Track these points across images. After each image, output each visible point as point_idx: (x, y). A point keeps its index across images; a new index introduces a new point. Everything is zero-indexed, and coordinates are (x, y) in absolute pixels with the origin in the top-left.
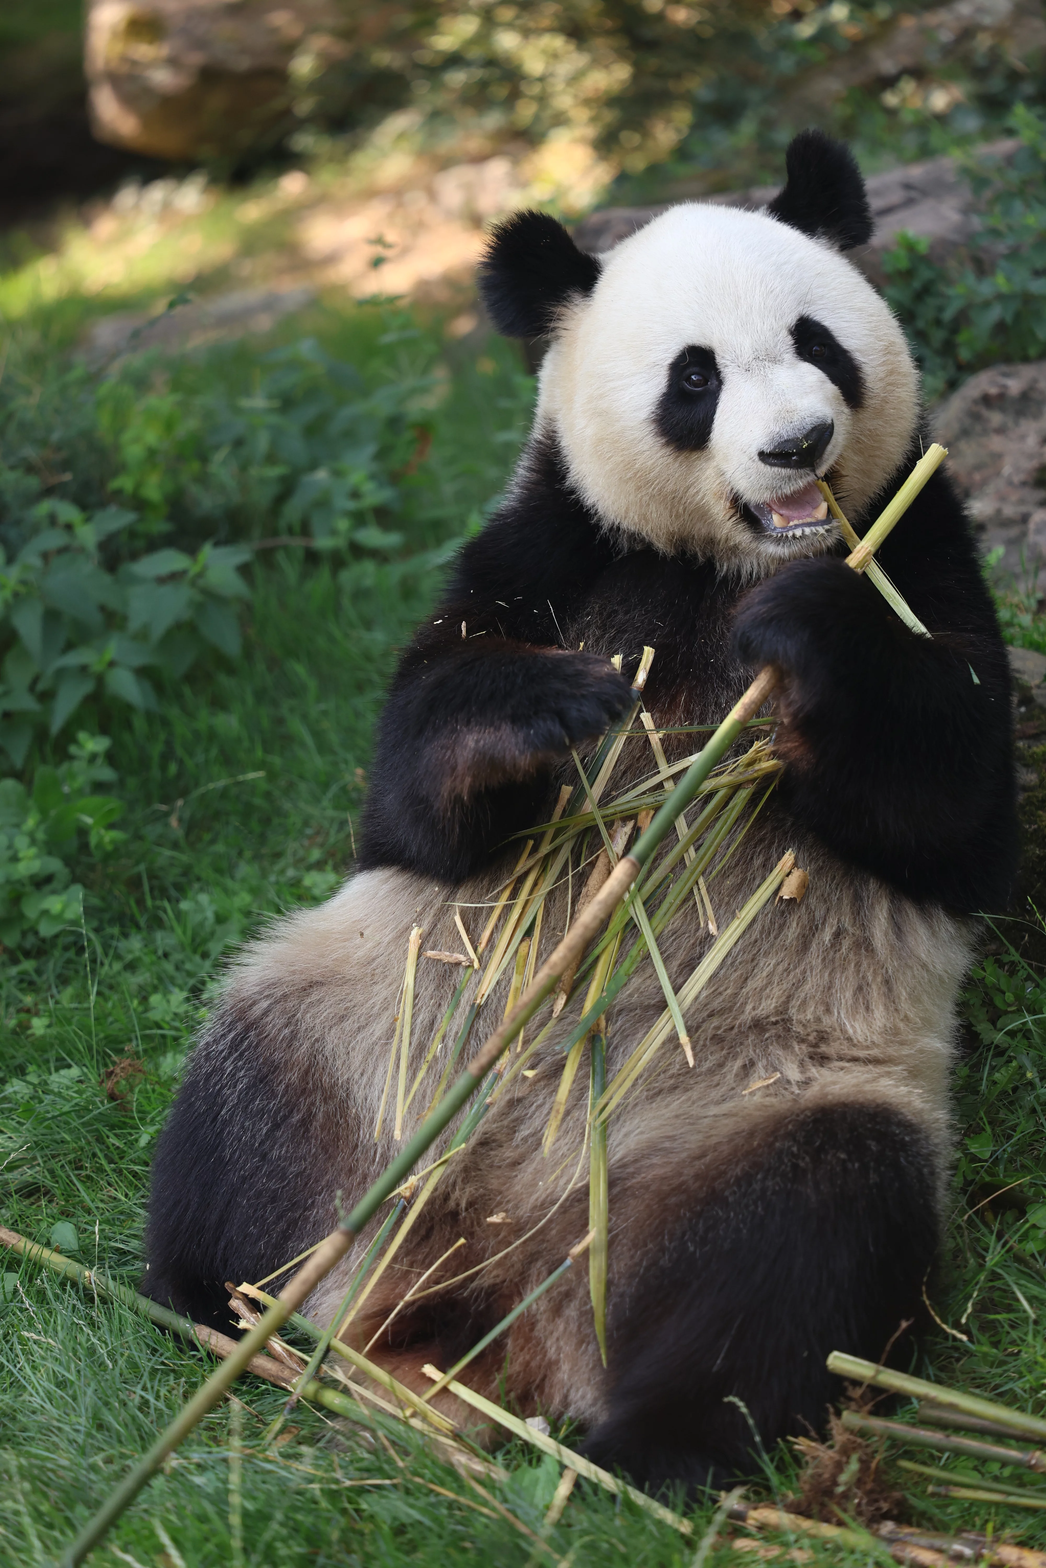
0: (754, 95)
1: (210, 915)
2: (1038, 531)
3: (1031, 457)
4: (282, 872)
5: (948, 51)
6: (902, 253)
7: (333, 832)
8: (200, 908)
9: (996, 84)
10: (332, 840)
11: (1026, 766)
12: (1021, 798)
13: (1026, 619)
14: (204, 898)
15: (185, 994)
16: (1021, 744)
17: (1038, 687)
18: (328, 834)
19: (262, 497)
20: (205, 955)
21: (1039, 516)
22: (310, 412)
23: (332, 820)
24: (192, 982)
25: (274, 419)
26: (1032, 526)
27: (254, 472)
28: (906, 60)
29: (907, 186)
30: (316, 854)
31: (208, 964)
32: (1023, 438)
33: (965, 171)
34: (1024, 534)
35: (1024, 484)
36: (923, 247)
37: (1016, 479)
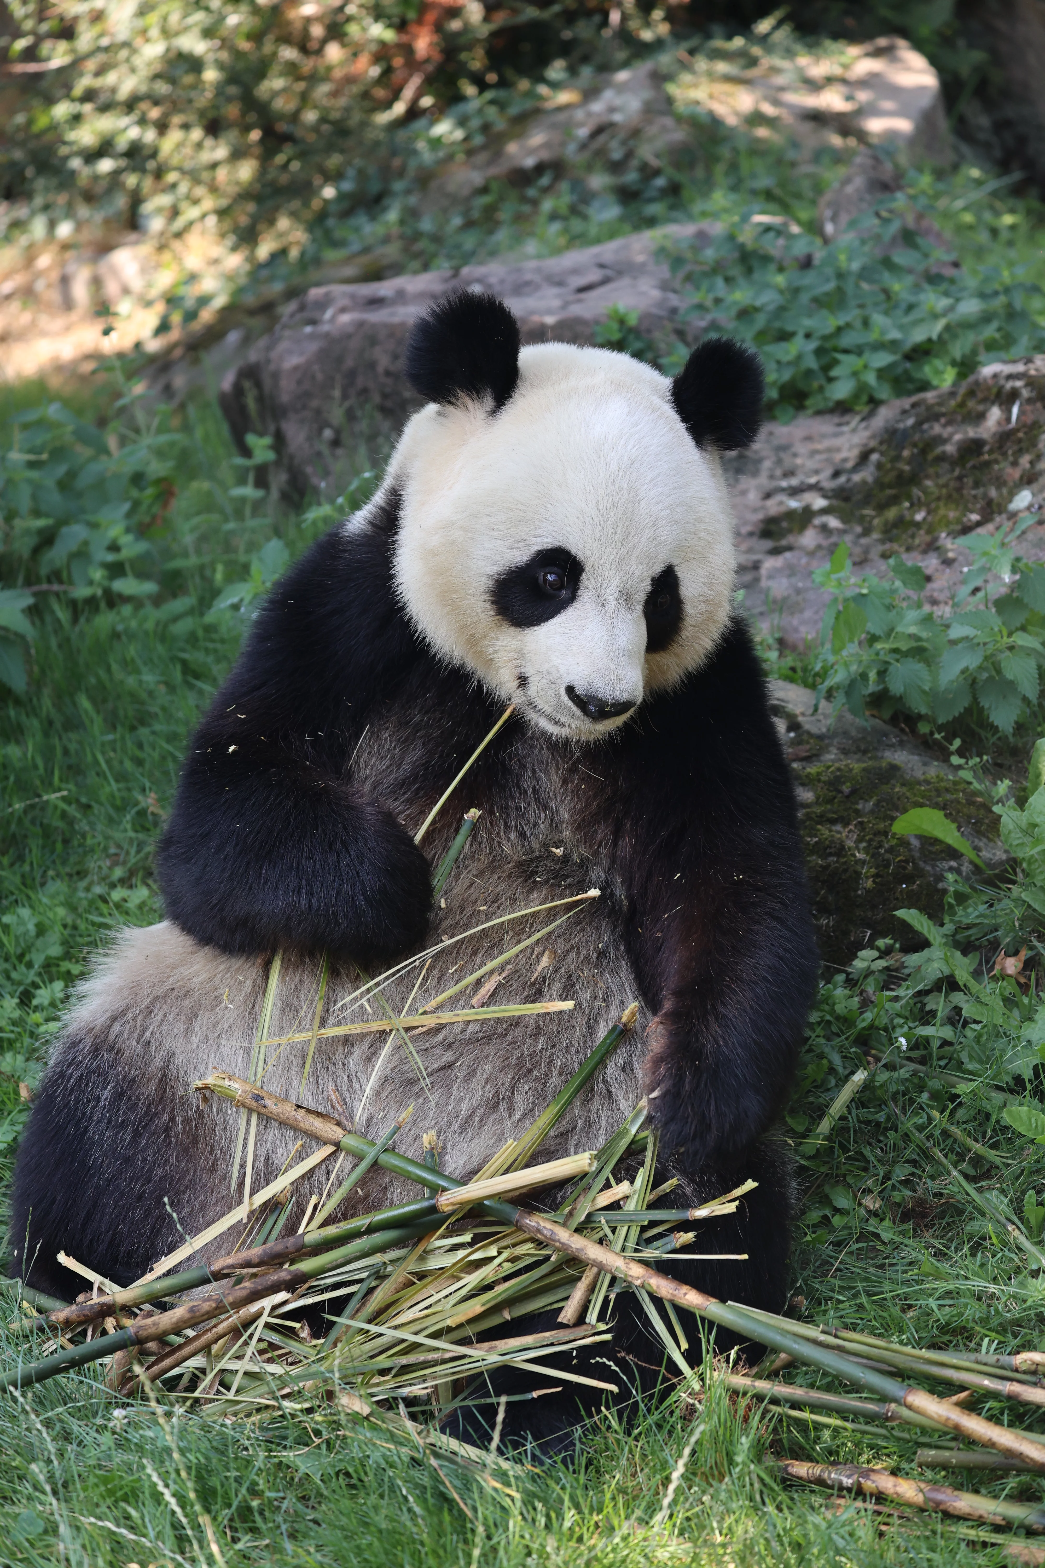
0: (398, 186)
1: (31, 927)
2: (770, 577)
3: (755, 510)
4: (88, 889)
5: (583, 146)
6: (615, 326)
7: (133, 851)
8: (21, 922)
9: (631, 177)
10: (133, 860)
11: (803, 785)
12: (800, 814)
13: (773, 655)
14: (25, 912)
15: (16, 1000)
16: (795, 765)
17: (803, 714)
18: (128, 853)
19: (23, 547)
20: (30, 965)
21: (770, 563)
22: (61, 470)
23: (131, 840)
24: (21, 989)
25: (34, 474)
26: (763, 571)
27: (18, 523)
28: (545, 155)
29: (602, 266)
30: (118, 873)
31: (32, 972)
32: (744, 493)
33: (661, 252)
34: (757, 580)
35: (751, 534)
36: (632, 320)
37: (744, 530)
